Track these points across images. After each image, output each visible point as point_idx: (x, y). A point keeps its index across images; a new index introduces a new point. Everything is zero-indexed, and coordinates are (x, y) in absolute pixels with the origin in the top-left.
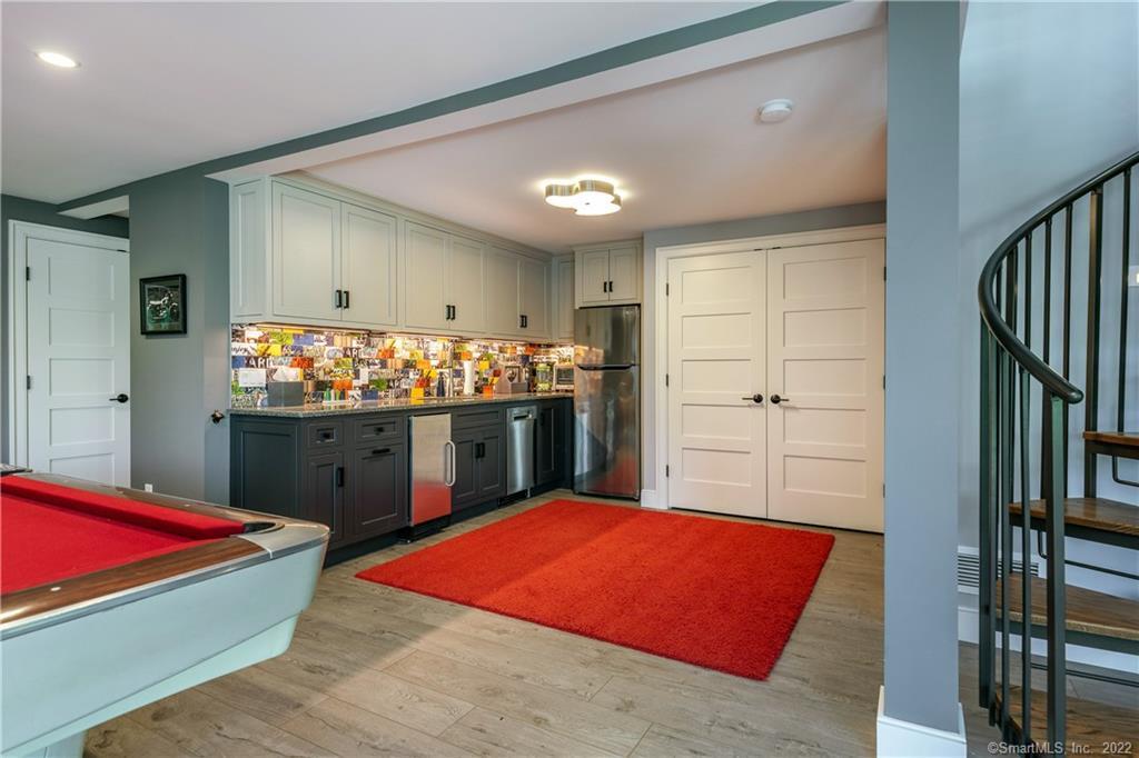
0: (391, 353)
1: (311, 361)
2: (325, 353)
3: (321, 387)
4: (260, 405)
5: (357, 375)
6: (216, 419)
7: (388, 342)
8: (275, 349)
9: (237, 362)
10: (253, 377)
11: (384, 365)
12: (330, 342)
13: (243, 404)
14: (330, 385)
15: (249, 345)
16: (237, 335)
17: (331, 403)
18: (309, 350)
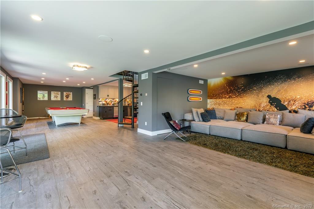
0: (116, 101)
1: (107, 102)
2: (108, 101)
3: (108, 104)
4: (102, 105)
5: (112, 103)
6: (98, 106)
7: (116, 99)
8: (103, 100)
9: (99, 102)
10: (101, 103)
11: (115, 102)
12: (109, 100)
13: (100, 105)
14: (109, 104)
15: (100, 100)
16: (99, 99)
17: (109, 105)
18: (106, 100)
